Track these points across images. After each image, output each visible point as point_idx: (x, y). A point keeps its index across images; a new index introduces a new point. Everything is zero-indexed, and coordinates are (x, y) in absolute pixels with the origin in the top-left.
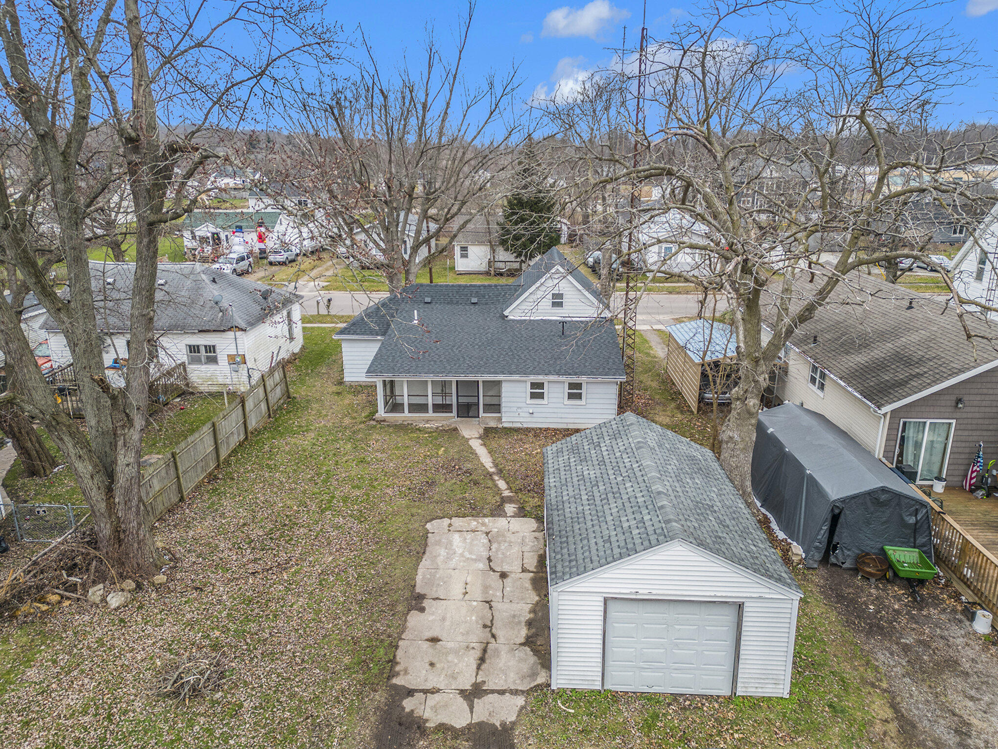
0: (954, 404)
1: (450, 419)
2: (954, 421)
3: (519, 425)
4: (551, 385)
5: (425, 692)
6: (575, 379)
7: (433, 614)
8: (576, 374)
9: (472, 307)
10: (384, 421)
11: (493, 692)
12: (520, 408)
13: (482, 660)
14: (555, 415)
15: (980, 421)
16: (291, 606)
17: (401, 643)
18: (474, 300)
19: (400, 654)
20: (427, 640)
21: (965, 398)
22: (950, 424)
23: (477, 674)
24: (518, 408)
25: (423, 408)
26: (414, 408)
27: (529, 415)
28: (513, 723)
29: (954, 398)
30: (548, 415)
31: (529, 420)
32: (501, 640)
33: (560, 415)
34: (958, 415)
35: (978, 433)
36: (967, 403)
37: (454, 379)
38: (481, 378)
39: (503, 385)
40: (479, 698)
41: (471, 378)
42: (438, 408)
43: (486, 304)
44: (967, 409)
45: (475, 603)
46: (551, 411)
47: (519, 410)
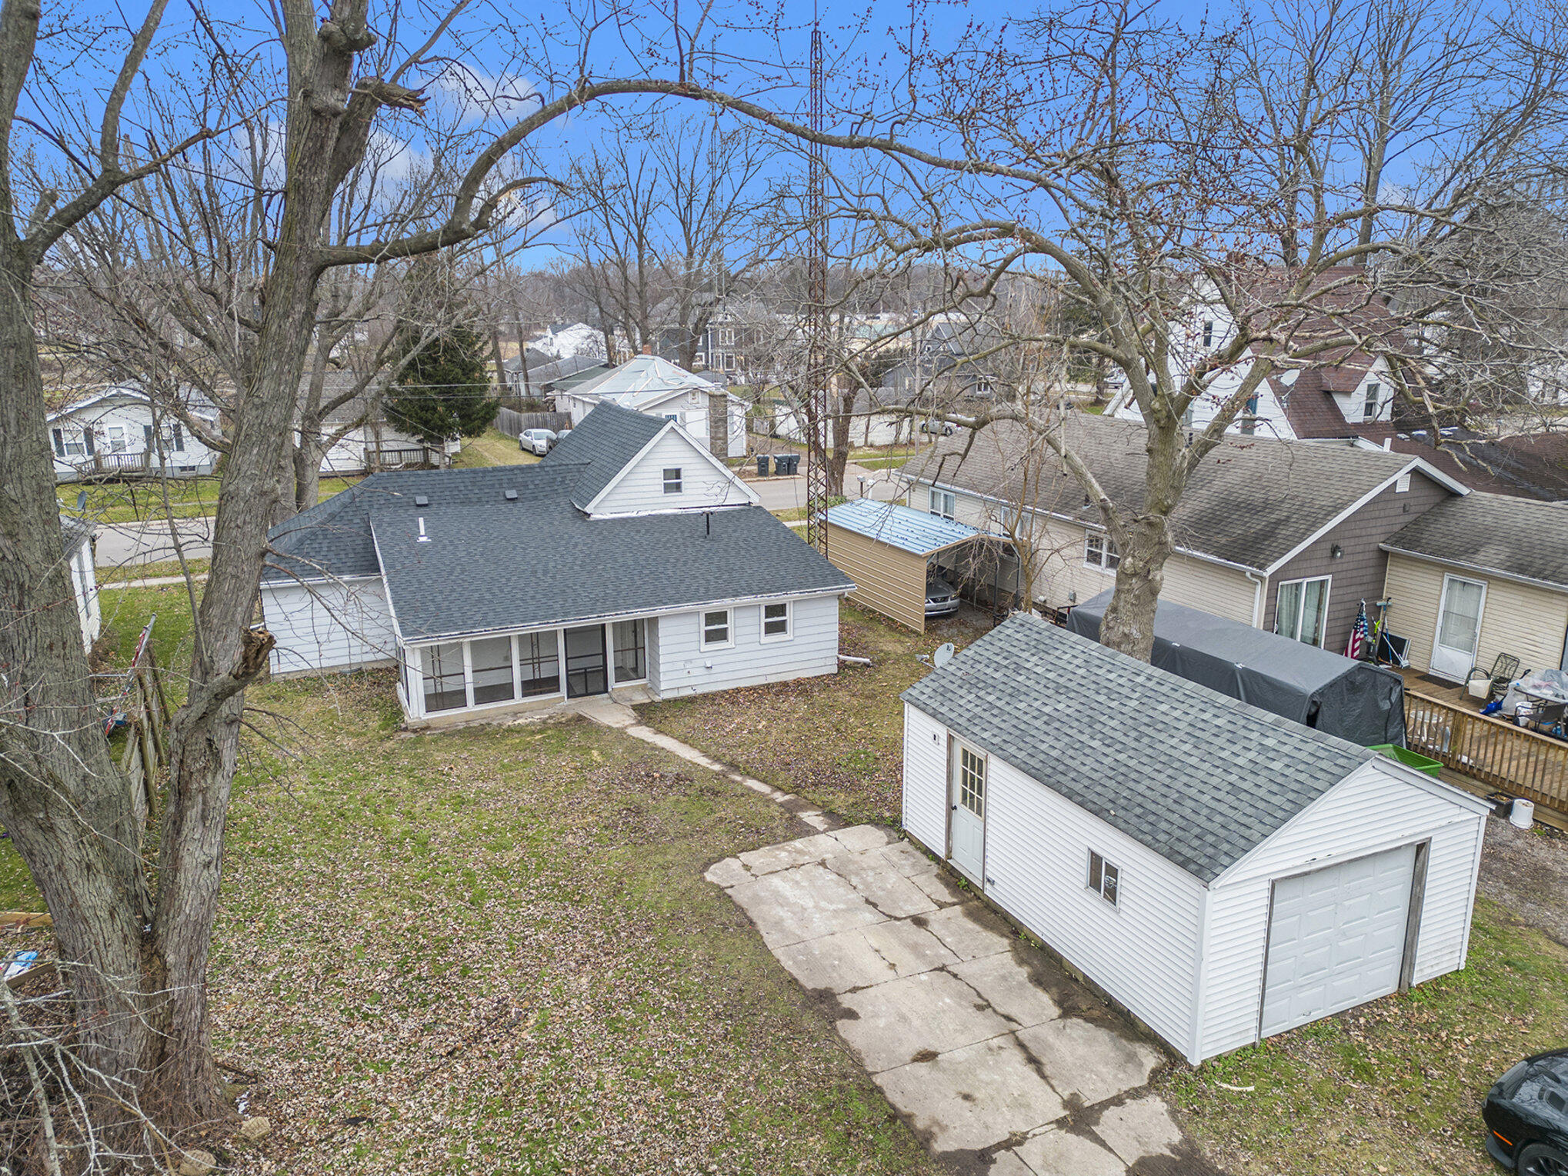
0: (1329, 554)
1: (559, 702)
2: (1329, 577)
3: (689, 692)
4: (739, 614)
5: (1008, 1145)
6: (775, 599)
7: (875, 1016)
8: (779, 589)
9: (511, 505)
10: (427, 728)
11: (1105, 1105)
12: (690, 661)
13: (1033, 1061)
14: (748, 665)
15: (1355, 573)
16: (599, 1087)
17: (878, 1080)
18: (511, 494)
19: (894, 1097)
20: (915, 1060)
21: (1341, 544)
22: (1322, 583)
23: (1052, 1087)
24: (687, 661)
25: (503, 692)
26: (485, 694)
27: (705, 671)
28: (1187, 1140)
29: (1329, 546)
30: (739, 666)
31: (706, 679)
32: (1026, 1020)
33: (755, 664)
34: (1333, 568)
35: (1353, 589)
36: (1348, 550)
37: (560, 628)
38: (609, 619)
39: (661, 624)
40: (1097, 1123)
41: (593, 621)
42: (532, 687)
43: (536, 499)
44: (1346, 559)
45: (924, 977)
46: (743, 657)
47: (688, 666)
